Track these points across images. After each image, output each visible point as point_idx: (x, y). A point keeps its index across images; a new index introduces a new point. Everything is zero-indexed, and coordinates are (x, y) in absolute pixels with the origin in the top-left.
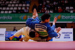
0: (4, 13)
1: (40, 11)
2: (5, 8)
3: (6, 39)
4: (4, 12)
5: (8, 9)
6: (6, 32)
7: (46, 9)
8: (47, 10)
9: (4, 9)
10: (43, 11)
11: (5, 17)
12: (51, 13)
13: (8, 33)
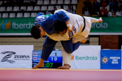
0: (30, 17)
1: (98, 13)
2: (32, 7)
3: (33, 65)
4: (30, 15)
5: (36, 8)
6: (33, 51)
7: (108, 8)
8: (110, 11)
9: (30, 9)
10: (103, 13)
11: (32, 25)
12: (117, 16)
13: (37, 53)
